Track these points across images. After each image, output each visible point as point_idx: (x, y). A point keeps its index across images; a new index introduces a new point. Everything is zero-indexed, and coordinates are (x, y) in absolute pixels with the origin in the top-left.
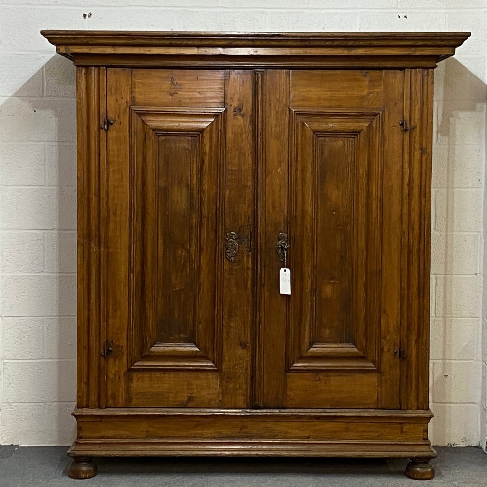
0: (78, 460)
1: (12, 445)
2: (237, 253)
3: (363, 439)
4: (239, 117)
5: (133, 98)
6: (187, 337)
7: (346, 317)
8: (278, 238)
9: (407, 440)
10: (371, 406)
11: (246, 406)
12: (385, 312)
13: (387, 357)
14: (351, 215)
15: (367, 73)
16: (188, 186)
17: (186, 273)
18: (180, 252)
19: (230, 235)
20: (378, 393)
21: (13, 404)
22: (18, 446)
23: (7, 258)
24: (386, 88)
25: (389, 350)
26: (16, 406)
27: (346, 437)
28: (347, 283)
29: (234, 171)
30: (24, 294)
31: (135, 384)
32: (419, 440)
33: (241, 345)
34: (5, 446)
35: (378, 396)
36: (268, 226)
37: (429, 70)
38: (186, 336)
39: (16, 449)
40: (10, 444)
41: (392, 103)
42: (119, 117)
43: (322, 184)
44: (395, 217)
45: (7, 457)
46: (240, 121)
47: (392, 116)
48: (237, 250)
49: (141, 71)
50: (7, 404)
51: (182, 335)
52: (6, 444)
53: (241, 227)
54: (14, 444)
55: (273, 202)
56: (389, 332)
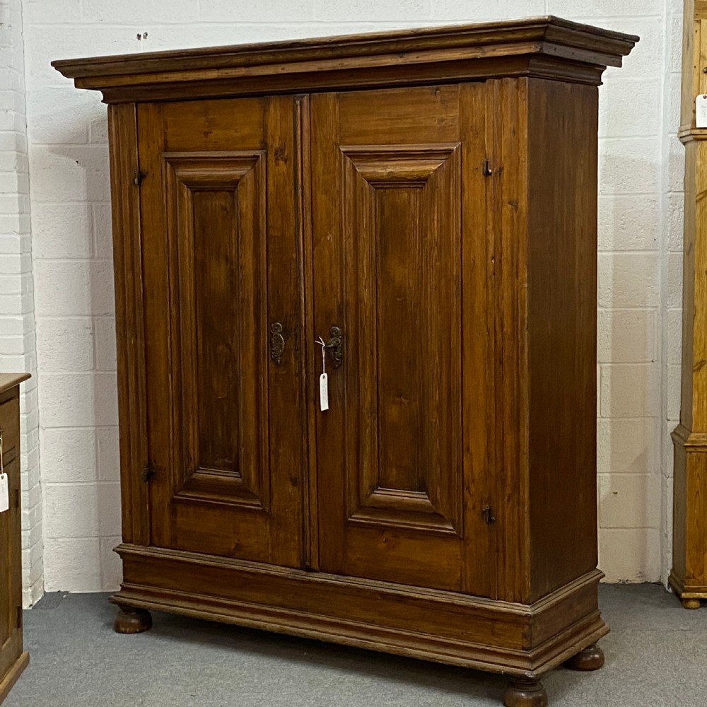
0: (126, 609)
1: (59, 591)
2: (284, 352)
3: (443, 635)
4: (281, 163)
5: (166, 142)
6: (231, 464)
7: (418, 453)
8: (330, 334)
9: (501, 645)
10: (453, 588)
11: (299, 566)
12: (468, 449)
13: (472, 516)
14: (420, 303)
15: (437, 89)
16: (227, 259)
17: (229, 377)
18: (221, 349)
19: (274, 327)
20: (461, 570)
21: (61, 540)
22: (66, 593)
23: (47, 352)
24: (462, 111)
25: (474, 508)
26: (63, 542)
27: (421, 629)
28: (418, 403)
29: (278, 237)
30: (70, 399)
31: (179, 519)
32: (516, 648)
33: (291, 479)
34: (50, 593)
35: (461, 575)
36: (317, 316)
37: (521, 78)
38: (231, 462)
39: (64, 596)
40: (56, 590)
41: (471, 133)
42: (151, 168)
43: (382, 257)
44: (479, 308)
45: (52, 608)
46: (283, 167)
47: (472, 153)
48: (283, 347)
49: (171, 106)
50: (52, 540)
51: (226, 460)
52: (53, 590)
53: (286, 316)
54: (62, 590)
55: (323, 283)
56: (473, 481)
